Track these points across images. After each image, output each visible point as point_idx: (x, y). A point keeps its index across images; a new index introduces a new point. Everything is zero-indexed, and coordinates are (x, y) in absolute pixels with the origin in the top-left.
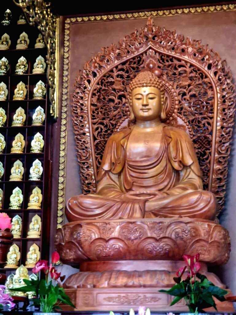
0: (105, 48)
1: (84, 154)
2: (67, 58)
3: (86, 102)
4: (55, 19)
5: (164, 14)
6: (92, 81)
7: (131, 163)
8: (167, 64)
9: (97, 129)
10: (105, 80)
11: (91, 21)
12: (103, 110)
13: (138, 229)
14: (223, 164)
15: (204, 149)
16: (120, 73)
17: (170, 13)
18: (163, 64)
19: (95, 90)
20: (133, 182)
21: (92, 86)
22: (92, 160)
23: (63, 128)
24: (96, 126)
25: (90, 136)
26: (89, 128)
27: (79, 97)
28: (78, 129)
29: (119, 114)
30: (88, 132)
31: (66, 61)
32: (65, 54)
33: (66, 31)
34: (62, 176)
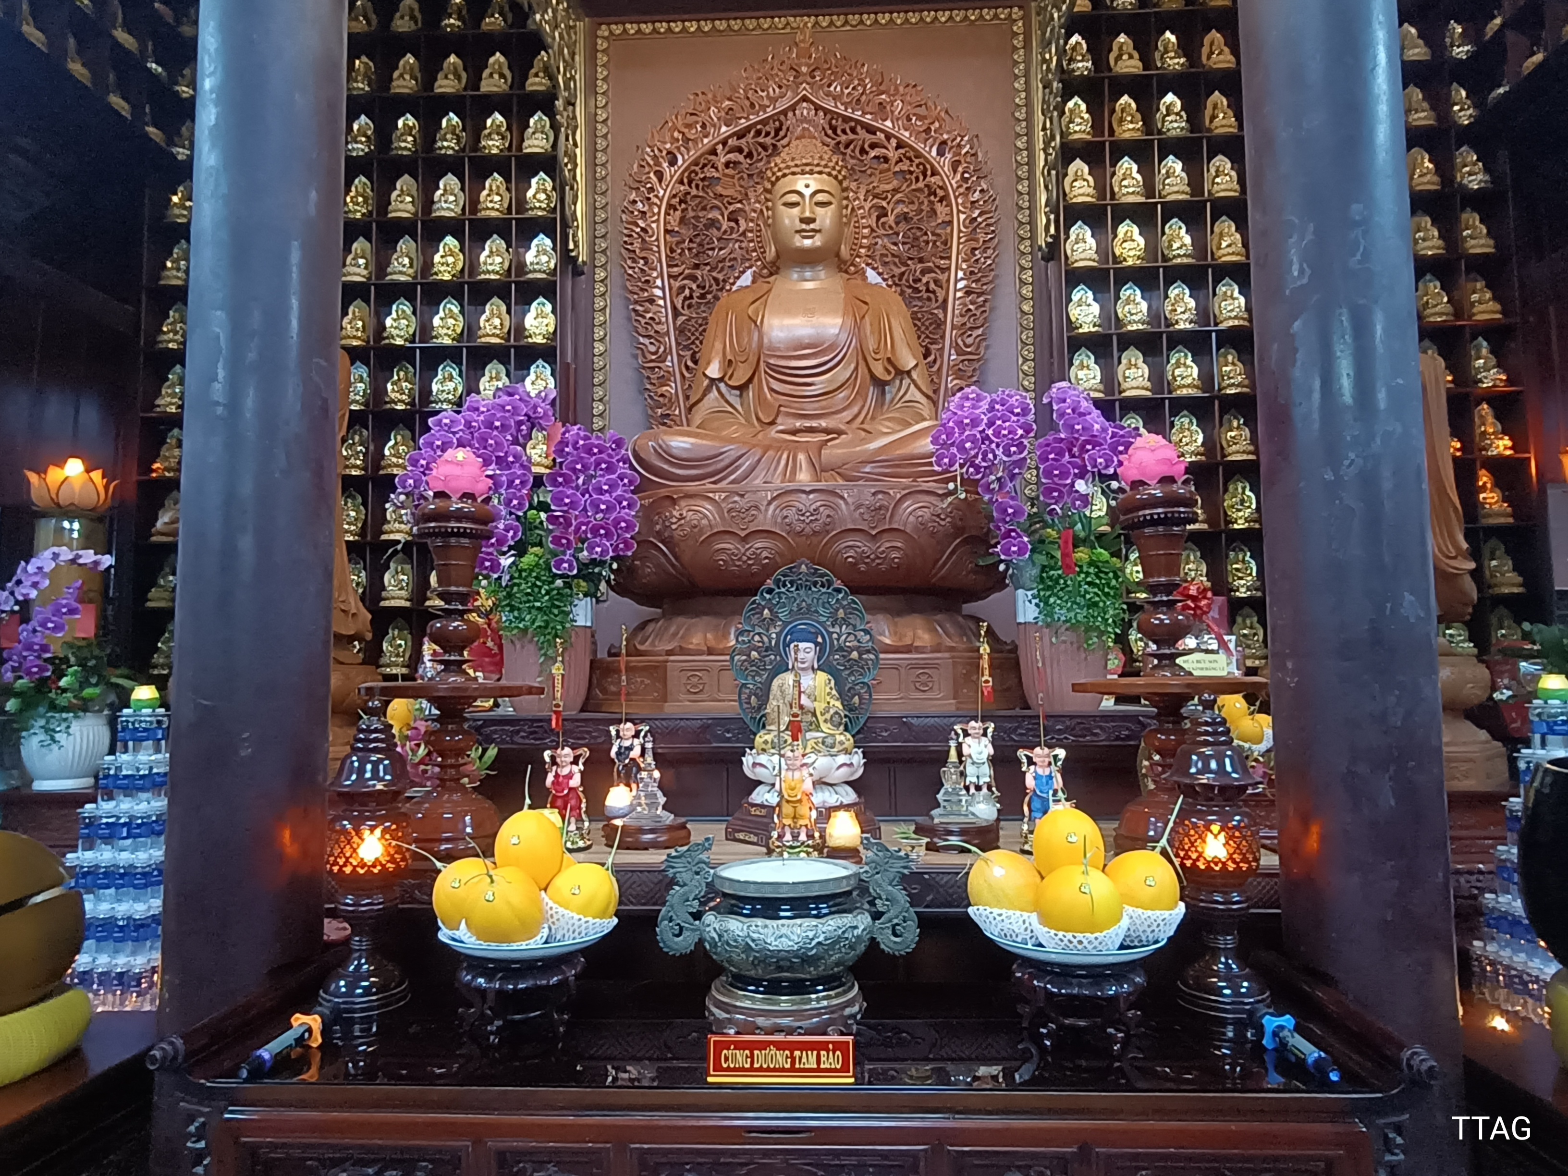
0: (697, 95)
1: (653, 349)
2: (604, 122)
3: (654, 225)
4: (574, 21)
5: (832, 23)
6: (667, 176)
7: (772, 361)
8: (843, 138)
9: (682, 288)
10: (697, 174)
11: (659, 33)
12: (695, 245)
13: (822, 509)
14: (970, 377)
15: (927, 340)
16: (731, 156)
17: (846, 22)
18: (833, 139)
19: (674, 196)
20: (780, 406)
21: (667, 186)
22: (672, 361)
23: (600, 288)
24: (676, 284)
25: (666, 307)
26: (663, 289)
27: (636, 213)
28: (636, 289)
29: (732, 256)
30: (660, 298)
31: (602, 129)
32: (599, 112)
33: (599, 55)
34: (601, 400)
